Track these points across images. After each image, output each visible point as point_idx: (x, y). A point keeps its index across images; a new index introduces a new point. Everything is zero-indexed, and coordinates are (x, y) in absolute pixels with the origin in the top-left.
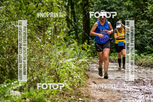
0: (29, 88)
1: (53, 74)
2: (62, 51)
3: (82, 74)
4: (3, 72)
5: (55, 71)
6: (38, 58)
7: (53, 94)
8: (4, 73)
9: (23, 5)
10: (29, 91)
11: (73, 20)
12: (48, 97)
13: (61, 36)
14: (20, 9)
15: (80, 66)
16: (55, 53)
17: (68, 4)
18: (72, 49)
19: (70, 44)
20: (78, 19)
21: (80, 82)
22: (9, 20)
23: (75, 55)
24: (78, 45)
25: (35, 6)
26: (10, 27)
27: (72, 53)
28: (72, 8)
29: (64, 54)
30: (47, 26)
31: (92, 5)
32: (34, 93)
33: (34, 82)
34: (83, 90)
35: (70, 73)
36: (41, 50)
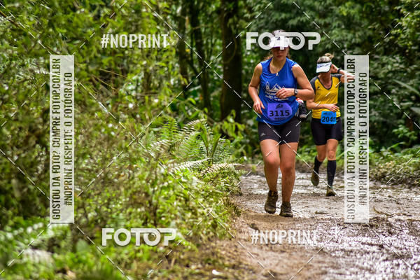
0: (75, 241)
1: (141, 204)
2: (165, 141)
3: (221, 202)
4: (3, 198)
5: (147, 195)
6: (98, 160)
7: (140, 259)
8: (7, 201)
9: (60, 14)
10: (74, 250)
11: (196, 55)
12: (128, 266)
13: (164, 99)
14: (51, 25)
15: (214, 180)
16: (147, 145)
17: (183, 12)
18: (194, 134)
19: (186, 120)
20: (211, 53)
21: (214, 226)
22: (21, 55)
23: (201, 152)
24: (210, 123)
25: (90, 16)
27: (193, 145)
28: (194, 22)
29: (171, 148)
30: (125, 72)
31: (248, 15)
32: (88, 256)
33: (88, 225)
34: (222, 247)
35: (187, 200)
36: (109, 138)
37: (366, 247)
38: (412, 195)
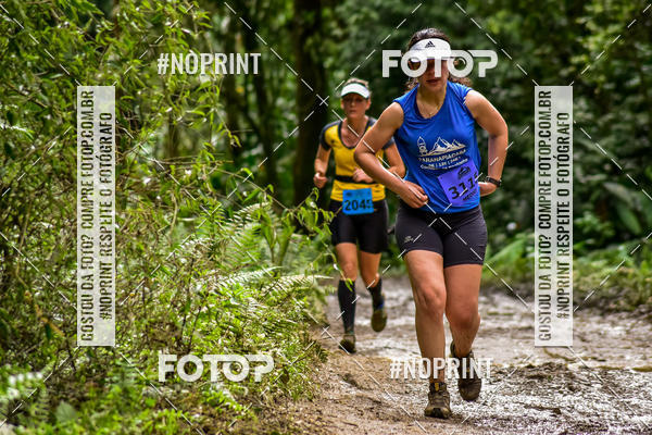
0: (53, 405)
1: (163, 343)
2: (201, 240)
3: (295, 340)
5: (173, 327)
9: (29, 30)
10: (52, 421)
11: (252, 98)
13: (201, 169)
14: (13, 47)
15: (283, 302)
16: (173, 246)
17: (233, 27)
18: (250, 226)
19: (238, 204)
20: (277, 94)
23: (262, 256)
24: (278, 210)
25: (79, 32)
27: (250, 245)
29: (214, 249)
30: (137, 125)
31: (338, 32)
32: (75, 430)
33: (74, 377)
34: (297, 412)
35: (239, 336)
37: (532, 413)
38: (606, 327)
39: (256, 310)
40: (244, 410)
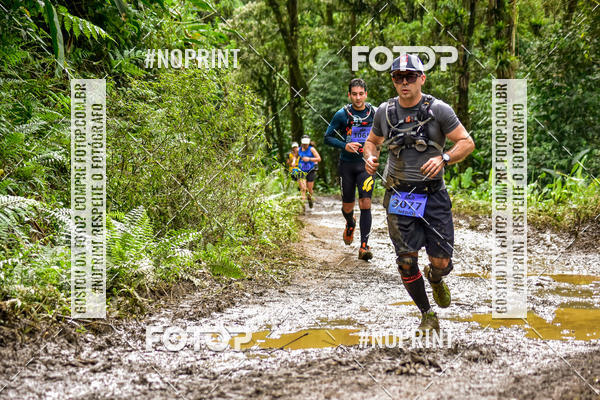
0: (205, 244)
1: (244, 221)
2: (258, 183)
3: (293, 220)
4: (162, 218)
5: (248, 215)
6: (218, 195)
8: (165, 219)
9: (196, 107)
10: (205, 249)
11: (275, 130)
12: (237, 259)
13: (258, 156)
14: (190, 113)
15: (288, 206)
16: (247, 185)
17: (268, 104)
18: (277, 178)
19: (271, 169)
20: (284, 128)
21: (289, 234)
22: (172, 132)
23: (280, 188)
25: (213, 107)
26: (172, 144)
27: (276, 185)
28: (274, 110)
29: (262, 187)
30: (234, 141)
32: (213, 253)
33: (212, 234)
34: (294, 246)
35: (272, 218)
36: (225, 181)
37: (380, 246)
39: (278, 209)
40: (274, 246)
